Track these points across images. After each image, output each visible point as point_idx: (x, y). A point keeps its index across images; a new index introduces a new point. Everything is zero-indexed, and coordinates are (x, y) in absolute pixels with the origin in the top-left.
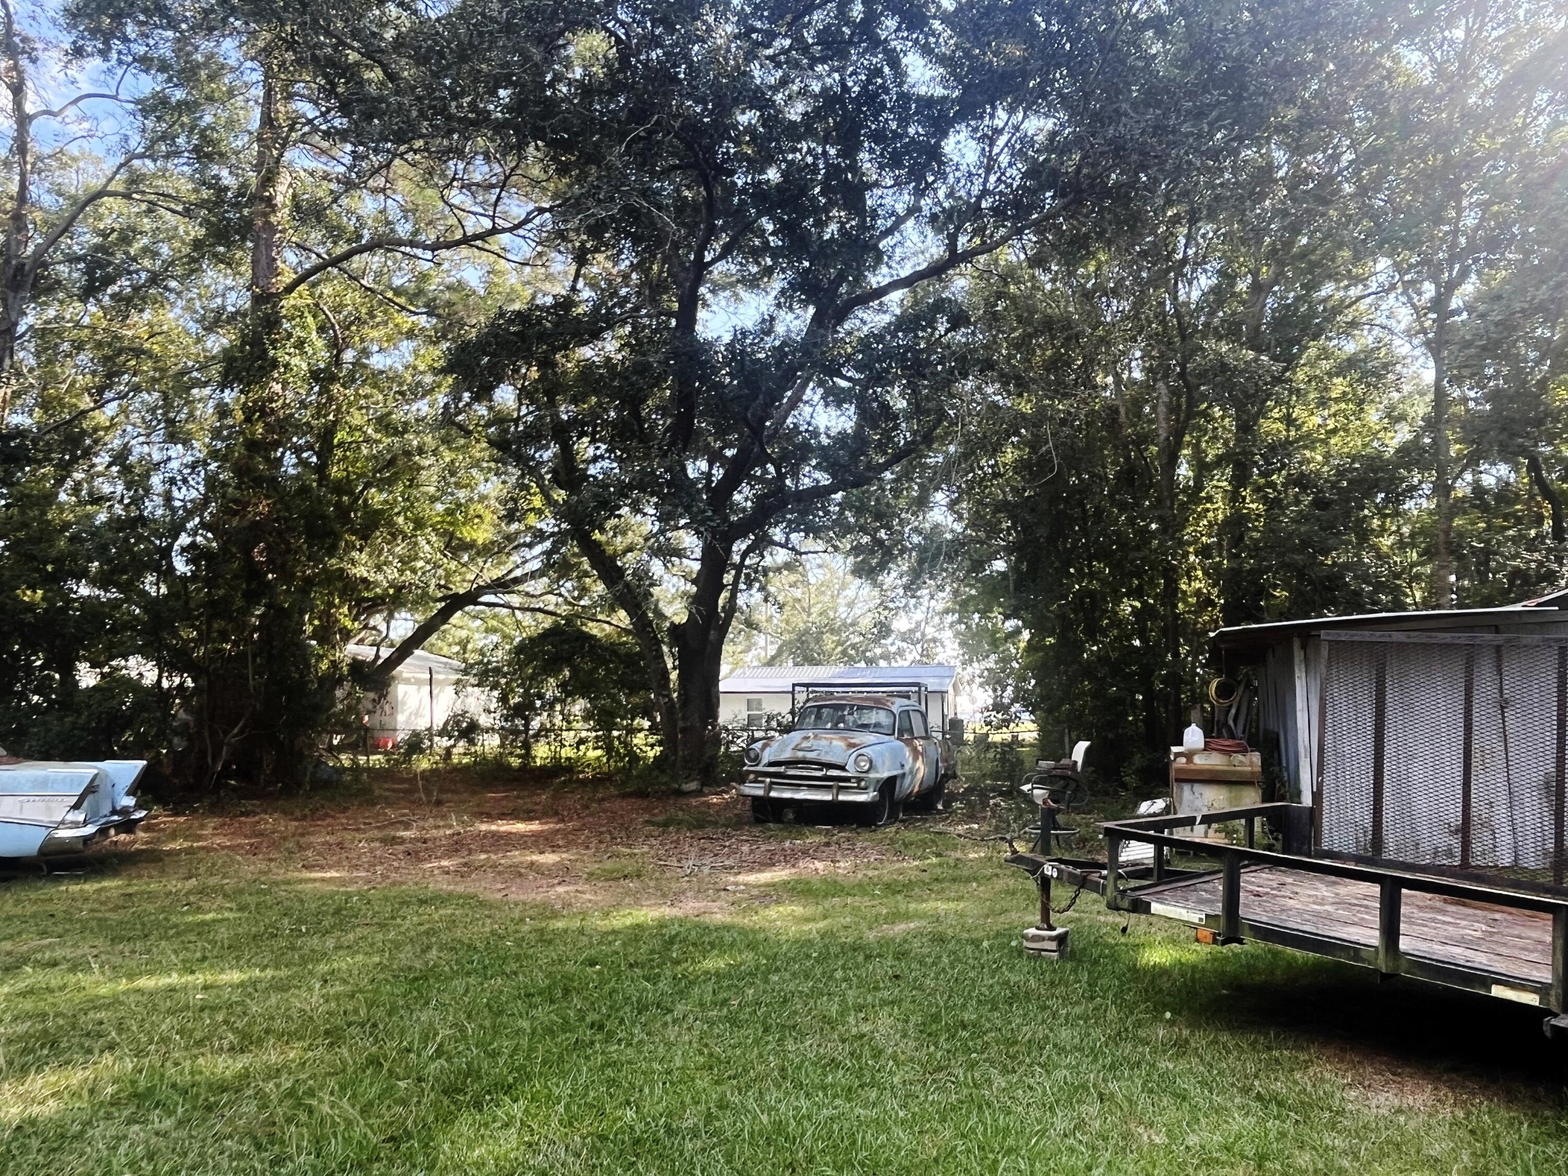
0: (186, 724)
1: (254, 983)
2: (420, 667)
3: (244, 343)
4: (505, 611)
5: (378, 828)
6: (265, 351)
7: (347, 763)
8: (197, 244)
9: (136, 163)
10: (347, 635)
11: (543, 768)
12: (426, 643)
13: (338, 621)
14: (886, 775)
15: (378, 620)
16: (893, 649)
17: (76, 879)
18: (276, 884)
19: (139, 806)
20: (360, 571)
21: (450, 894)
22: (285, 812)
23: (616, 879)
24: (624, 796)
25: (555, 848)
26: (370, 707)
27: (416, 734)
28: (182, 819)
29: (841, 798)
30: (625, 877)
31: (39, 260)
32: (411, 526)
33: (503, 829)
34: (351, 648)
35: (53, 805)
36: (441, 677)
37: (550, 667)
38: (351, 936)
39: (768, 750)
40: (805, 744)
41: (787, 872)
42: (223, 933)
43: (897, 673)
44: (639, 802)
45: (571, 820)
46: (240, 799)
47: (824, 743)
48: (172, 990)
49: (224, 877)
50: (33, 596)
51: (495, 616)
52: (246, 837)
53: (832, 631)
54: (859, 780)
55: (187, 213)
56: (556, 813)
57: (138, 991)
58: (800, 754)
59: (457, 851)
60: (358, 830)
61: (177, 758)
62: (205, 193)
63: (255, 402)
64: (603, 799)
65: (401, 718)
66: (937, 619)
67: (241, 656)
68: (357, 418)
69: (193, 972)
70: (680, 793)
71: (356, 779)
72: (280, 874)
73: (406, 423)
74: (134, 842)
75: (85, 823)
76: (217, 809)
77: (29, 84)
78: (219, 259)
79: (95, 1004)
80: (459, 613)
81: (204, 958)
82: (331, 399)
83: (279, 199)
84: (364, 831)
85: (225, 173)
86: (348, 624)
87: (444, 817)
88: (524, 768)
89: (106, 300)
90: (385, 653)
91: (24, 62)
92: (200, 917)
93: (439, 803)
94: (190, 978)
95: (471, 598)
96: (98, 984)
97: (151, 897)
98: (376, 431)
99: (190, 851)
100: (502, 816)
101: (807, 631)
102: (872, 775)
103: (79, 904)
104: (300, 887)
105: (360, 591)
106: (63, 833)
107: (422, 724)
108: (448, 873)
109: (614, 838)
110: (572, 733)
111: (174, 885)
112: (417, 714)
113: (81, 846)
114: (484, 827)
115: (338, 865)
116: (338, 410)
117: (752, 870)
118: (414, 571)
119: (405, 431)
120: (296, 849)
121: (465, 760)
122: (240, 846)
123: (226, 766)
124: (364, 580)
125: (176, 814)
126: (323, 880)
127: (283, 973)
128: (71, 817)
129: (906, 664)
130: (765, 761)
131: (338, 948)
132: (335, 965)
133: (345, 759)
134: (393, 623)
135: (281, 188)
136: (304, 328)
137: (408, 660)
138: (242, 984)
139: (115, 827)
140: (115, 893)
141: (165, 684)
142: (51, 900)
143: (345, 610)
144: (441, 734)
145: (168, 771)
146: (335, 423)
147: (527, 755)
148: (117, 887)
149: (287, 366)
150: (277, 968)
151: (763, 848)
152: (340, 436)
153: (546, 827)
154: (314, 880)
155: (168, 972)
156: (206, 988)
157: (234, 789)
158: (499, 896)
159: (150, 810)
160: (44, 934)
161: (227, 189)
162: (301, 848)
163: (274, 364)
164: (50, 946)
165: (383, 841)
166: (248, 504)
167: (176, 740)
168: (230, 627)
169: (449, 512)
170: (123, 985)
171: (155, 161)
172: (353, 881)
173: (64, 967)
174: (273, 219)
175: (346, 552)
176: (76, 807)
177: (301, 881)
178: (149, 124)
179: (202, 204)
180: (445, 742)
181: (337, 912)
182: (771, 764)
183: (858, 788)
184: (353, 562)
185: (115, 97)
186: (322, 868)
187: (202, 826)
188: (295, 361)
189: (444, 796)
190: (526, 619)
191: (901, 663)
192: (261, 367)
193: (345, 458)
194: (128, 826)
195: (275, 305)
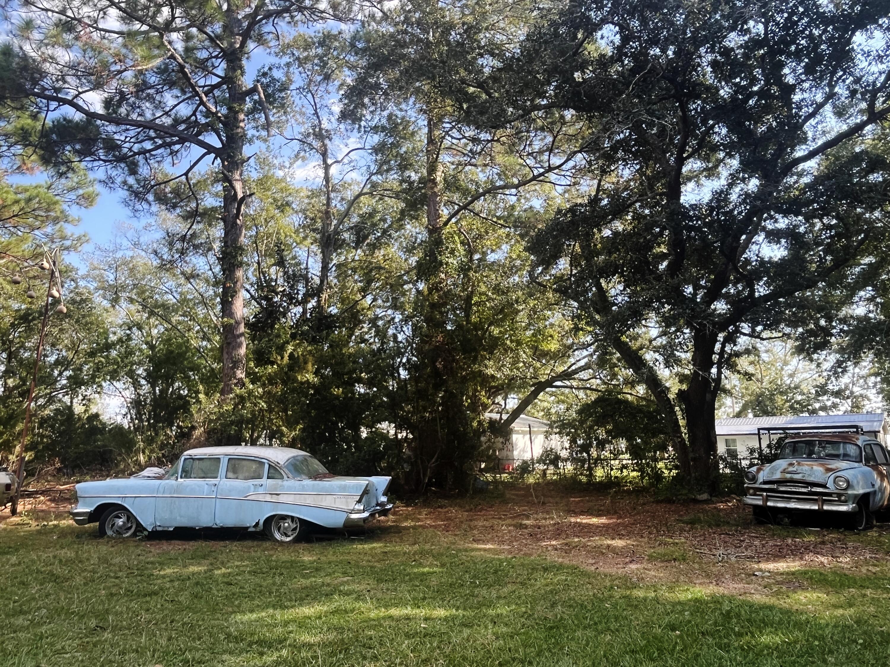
0: (409, 457)
1: (454, 618)
2: (524, 424)
3: (426, 255)
4: (567, 391)
5: (511, 518)
6: (436, 258)
7: (490, 479)
8: (402, 212)
9: (374, 178)
10: (485, 407)
11: (601, 482)
12: (526, 411)
13: (480, 399)
14: (861, 491)
15: (499, 399)
16: (829, 404)
17: (361, 541)
18: (460, 550)
19: (389, 502)
20: (490, 371)
21: (561, 565)
22: (461, 507)
23: (669, 561)
24: (658, 502)
25: (621, 537)
26: (500, 446)
27: (525, 462)
28: (410, 509)
29: (825, 508)
30: (675, 560)
31: (337, 232)
32: (515, 344)
33: (584, 521)
34: (487, 415)
35: (349, 500)
36: (535, 429)
37: (601, 422)
38: (505, 590)
39: (762, 473)
40: (791, 469)
41: (797, 563)
42: (434, 581)
43: (836, 419)
44: (668, 506)
45: (626, 517)
46: (438, 498)
47: (806, 468)
48: (408, 618)
49: (432, 545)
50: (337, 391)
51: (563, 394)
52: (442, 521)
53: (782, 393)
54: (839, 495)
55: (397, 197)
56: (616, 513)
57: (391, 617)
58: (788, 476)
59: (559, 535)
60: (500, 518)
61: (407, 475)
62: (405, 186)
63: (433, 285)
64: (644, 504)
65: (515, 453)
66: (862, 381)
67: (434, 420)
68: (483, 289)
69: (419, 607)
70: (696, 501)
71: (496, 487)
72: (462, 545)
73: (508, 287)
74: (388, 521)
75: (364, 511)
76: (426, 504)
77: (329, 151)
78: (412, 218)
79: (369, 623)
80: (542, 394)
81: (424, 599)
82: (469, 279)
83: (438, 179)
84: (504, 520)
85: (413, 174)
86: (486, 400)
87: (548, 513)
88: (589, 483)
89: (365, 248)
90: (505, 417)
91: (327, 141)
92: (422, 570)
93: (544, 503)
94: (418, 611)
95: (549, 383)
96: (369, 610)
97: (396, 555)
98: (493, 294)
99: (414, 528)
100: (582, 513)
101: (762, 394)
102: (850, 492)
103: (362, 557)
104: (472, 554)
105: (490, 383)
106: (354, 516)
107: (527, 456)
108: (556, 550)
109: (658, 531)
110: (617, 462)
111: (407, 548)
112: (524, 451)
113: (362, 523)
114: (573, 520)
115: (491, 540)
116: (473, 286)
117: (768, 560)
118: (518, 369)
119: (508, 291)
120: (468, 529)
121: (555, 477)
122: (440, 526)
123: (430, 480)
124: (493, 376)
125: (407, 506)
126: (485, 550)
127: (469, 613)
128: (357, 507)
129: (841, 413)
130: (760, 480)
131: (499, 598)
132: (499, 611)
133: (489, 477)
134: (508, 401)
135: (439, 173)
136: (454, 243)
137: (517, 421)
138: (446, 619)
139: (379, 513)
140: (379, 551)
141: (400, 436)
142: (349, 553)
143: (483, 393)
144: (539, 462)
145: (402, 482)
146: (472, 292)
147: (591, 475)
148: (380, 547)
149: (447, 264)
150: (465, 609)
151: (771, 543)
152: (475, 299)
153: (611, 521)
154: (480, 550)
155: (405, 605)
156: (426, 619)
157: (435, 492)
158: (593, 568)
159: (394, 503)
160: (345, 573)
161: (414, 182)
162: (472, 529)
163: (441, 263)
164: (347, 583)
165: (514, 526)
166: (432, 337)
167: (405, 465)
168: (427, 404)
169: (534, 335)
170: (382, 612)
171: (382, 175)
172: (501, 552)
173: (354, 596)
174: (436, 190)
175: (482, 361)
176: (359, 502)
177: (473, 550)
178: (379, 158)
179: (404, 191)
180: (542, 467)
181: (496, 572)
182: (765, 483)
183: (839, 500)
184: (486, 367)
185: (363, 149)
186: (484, 542)
187: (420, 513)
188: (451, 260)
189: (546, 500)
190: (581, 394)
191: (836, 413)
192: (435, 266)
193: (478, 311)
194: (384, 512)
195: (439, 233)
